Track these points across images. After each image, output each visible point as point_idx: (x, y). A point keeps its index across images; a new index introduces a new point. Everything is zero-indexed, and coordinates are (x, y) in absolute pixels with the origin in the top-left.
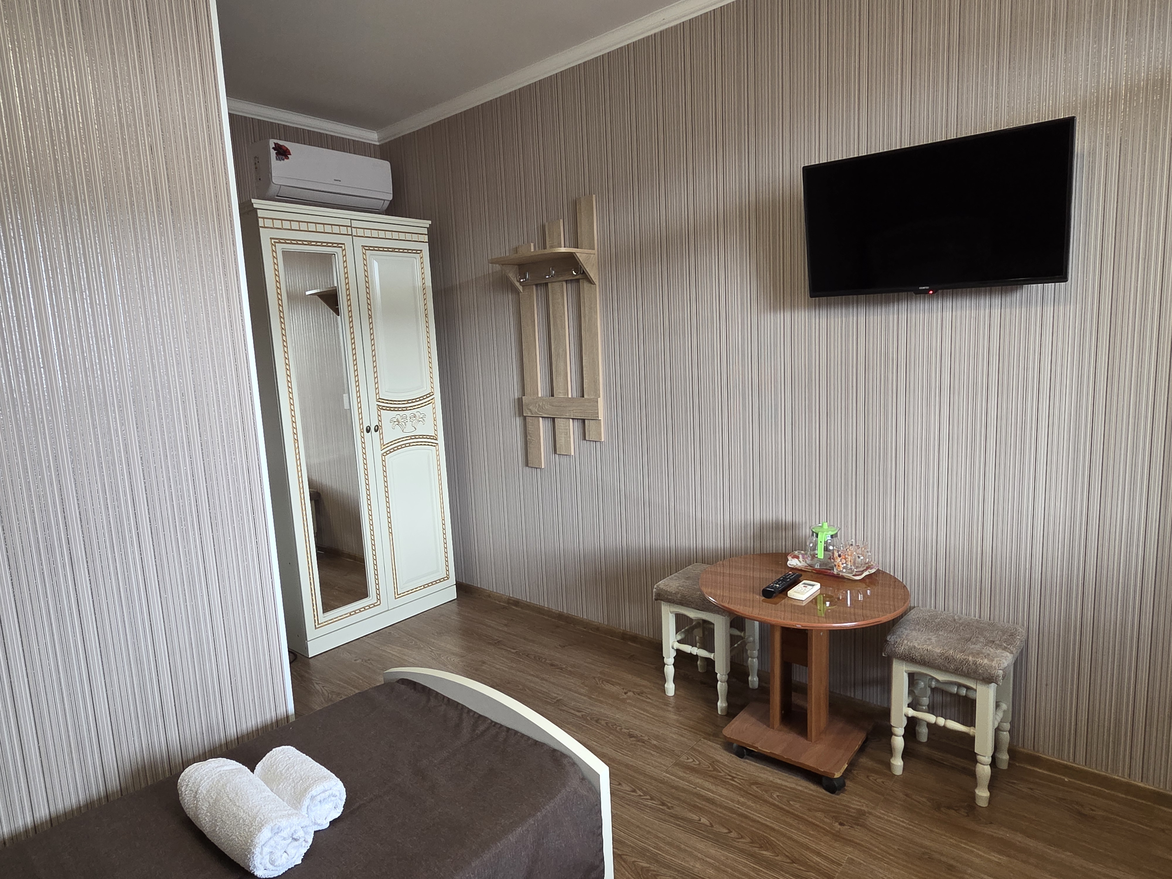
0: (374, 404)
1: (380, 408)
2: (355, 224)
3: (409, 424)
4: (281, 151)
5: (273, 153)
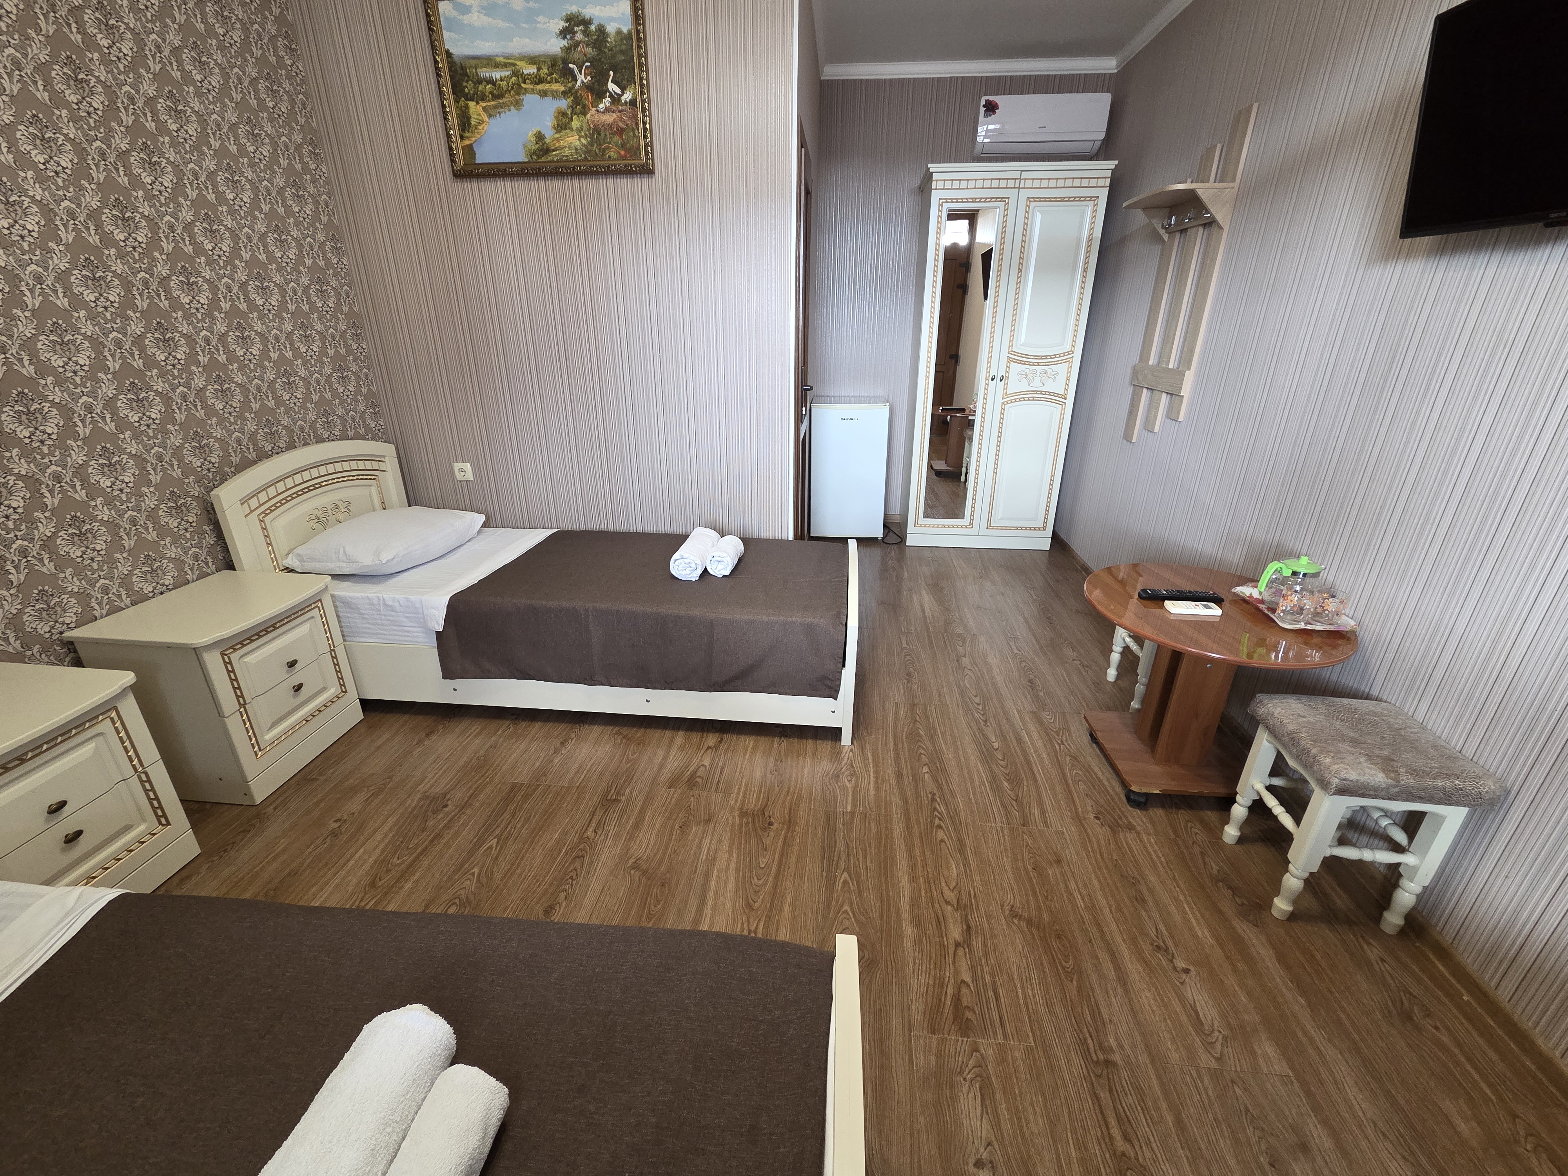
0: (1005, 355)
1: (1010, 360)
2: (1025, 175)
3: (1037, 379)
4: (990, 107)
5: (982, 110)
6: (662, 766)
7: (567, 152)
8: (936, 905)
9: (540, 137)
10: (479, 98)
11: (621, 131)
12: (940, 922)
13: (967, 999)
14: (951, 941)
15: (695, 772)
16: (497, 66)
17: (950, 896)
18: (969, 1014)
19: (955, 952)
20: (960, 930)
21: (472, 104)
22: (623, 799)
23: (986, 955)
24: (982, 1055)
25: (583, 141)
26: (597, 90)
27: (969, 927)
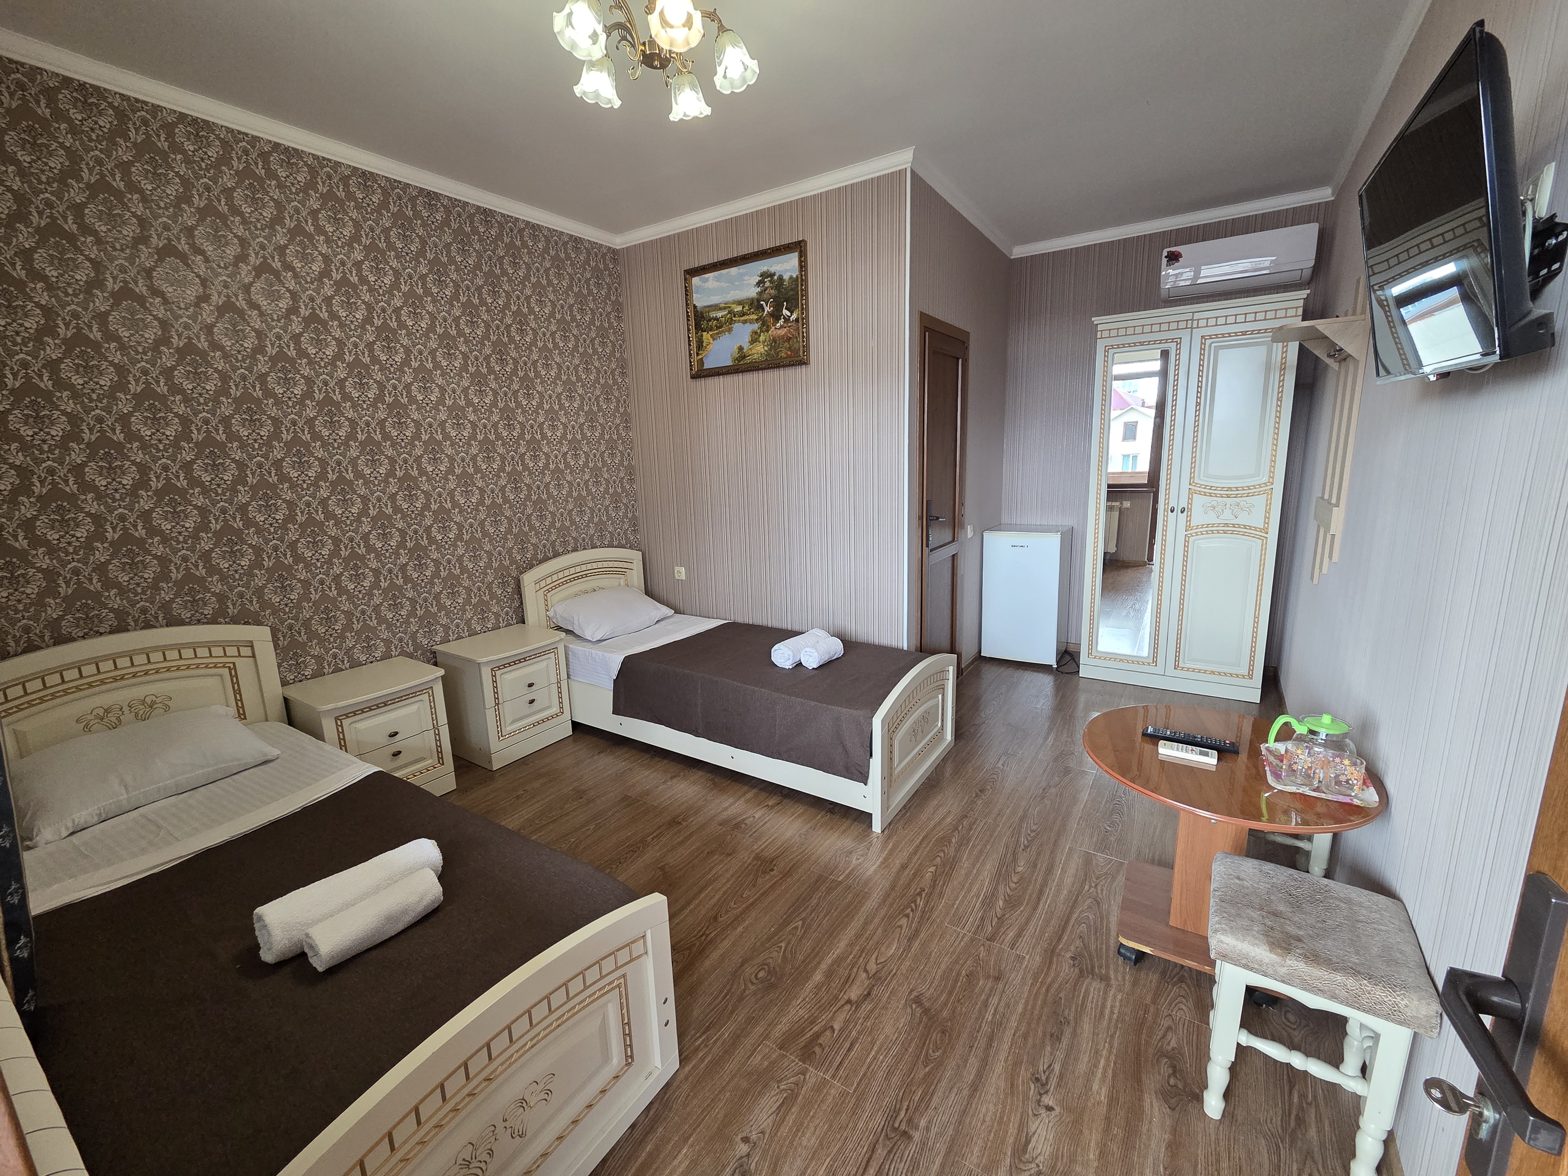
3: (1228, 512)
4: (1173, 257)
5: (1165, 260)
6: (726, 809)
7: (756, 356)
8: (855, 970)
9: (741, 349)
10: (709, 329)
11: (789, 339)
12: (848, 981)
13: (825, 1039)
14: (846, 997)
15: (744, 820)
16: (720, 309)
17: (872, 967)
18: (817, 1050)
19: (843, 1006)
20: (859, 993)
21: (705, 334)
22: (684, 824)
23: (867, 1018)
24: (805, 1079)
25: (766, 348)
26: (776, 315)
27: (869, 994)
